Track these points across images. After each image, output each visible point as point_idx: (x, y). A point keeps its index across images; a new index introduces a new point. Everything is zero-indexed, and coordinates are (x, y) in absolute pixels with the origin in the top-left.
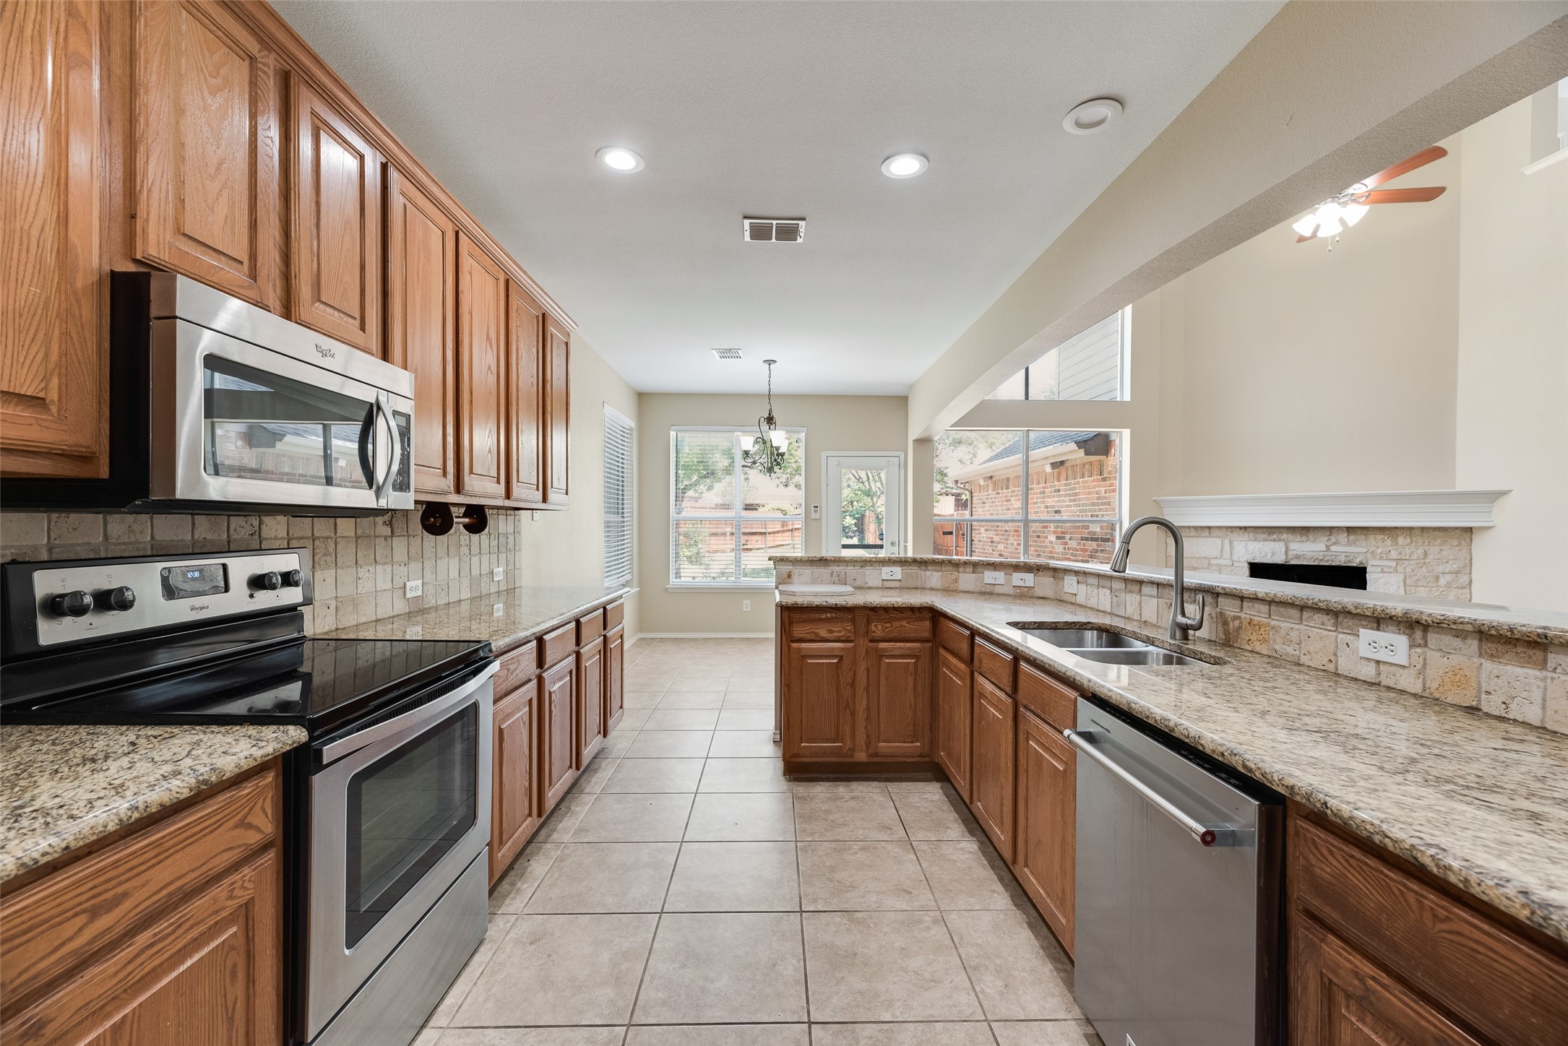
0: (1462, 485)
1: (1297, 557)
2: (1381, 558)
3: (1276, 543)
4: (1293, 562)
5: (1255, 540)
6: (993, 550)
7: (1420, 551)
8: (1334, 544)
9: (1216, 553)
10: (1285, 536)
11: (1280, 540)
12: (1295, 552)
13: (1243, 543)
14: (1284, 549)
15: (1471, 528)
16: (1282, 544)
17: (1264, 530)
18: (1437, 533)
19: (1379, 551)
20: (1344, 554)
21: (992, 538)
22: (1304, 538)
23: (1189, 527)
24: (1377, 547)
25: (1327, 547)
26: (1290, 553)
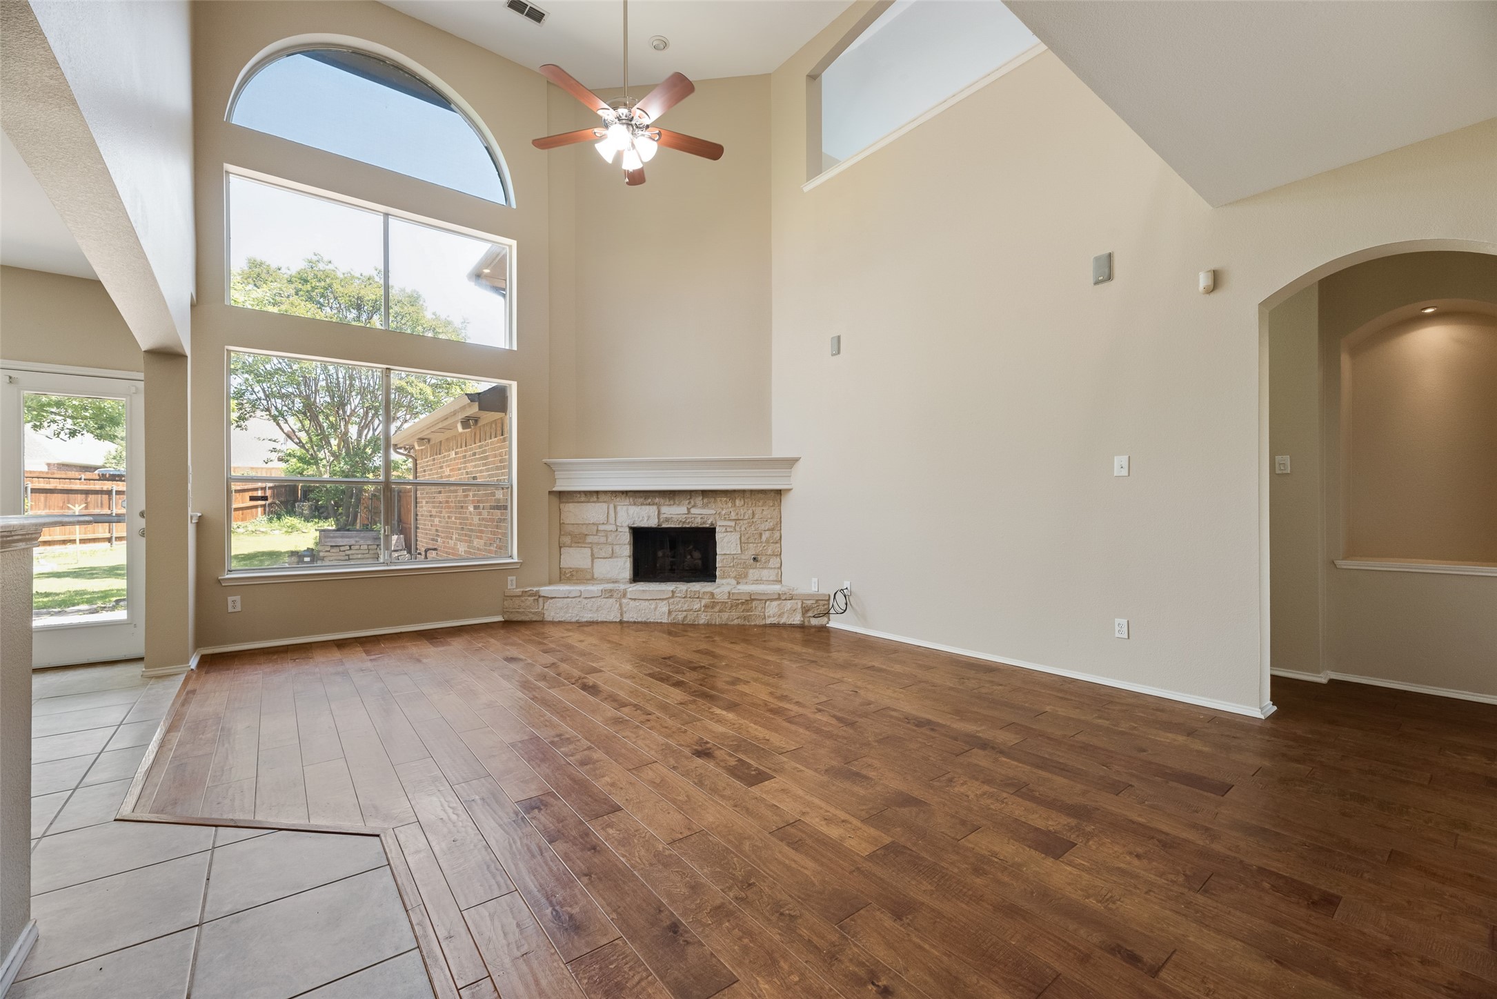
0: (776, 454)
1: (667, 520)
2: (725, 519)
3: (651, 507)
4: (664, 526)
5: (635, 504)
7: (750, 512)
8: (693, 507)
9: (602, 518)
10: (657, 500)
11: (653, 504)
12: (665, 516)
13: (625, 508)
14: (656, 513)
15: (780, 490)
16: (655, 508)
17: (642, 495)
18: (760, 495)
19: (724, 512)
20: (700, 516)
22: (672, 502)
23: (580, 492)
24: (723, 509)
25: (688, 509)
26: (662, 516)
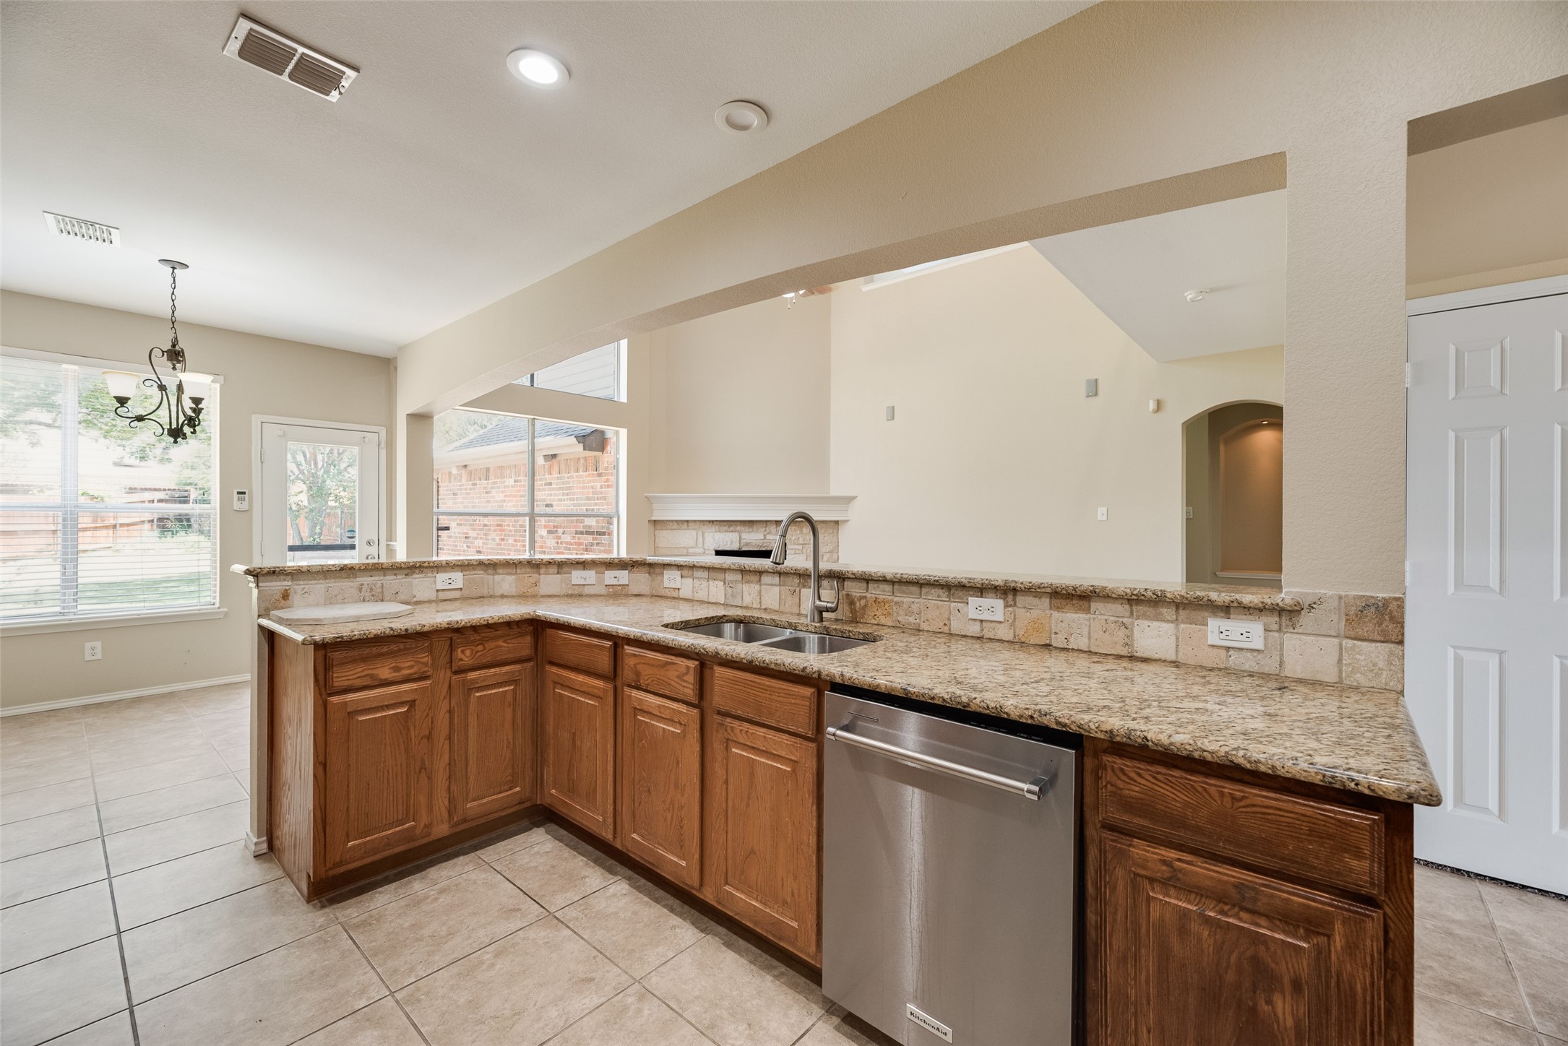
0: (835, 491)
1: (747, 544)
2: (794, 543)
3: (733, 534)
4: (744, 549)
5: (720, 531)
6: (468, 547)
8: (768, 533)
9: (692, 543)
10: (739, 528)
11: (735, 532)
12: (745, 541)
13: (711, 534)
14: (738, 538)
15: (838, 521)
16: (737, 534)
17: (726, 523)
18: (822, 525)
19: (793, 538)
21: (467, 533)
22: (751, 530)
23: (672, 521)
24: (792, 535)
25: (765, 536)
26: (742, 541)
